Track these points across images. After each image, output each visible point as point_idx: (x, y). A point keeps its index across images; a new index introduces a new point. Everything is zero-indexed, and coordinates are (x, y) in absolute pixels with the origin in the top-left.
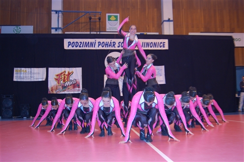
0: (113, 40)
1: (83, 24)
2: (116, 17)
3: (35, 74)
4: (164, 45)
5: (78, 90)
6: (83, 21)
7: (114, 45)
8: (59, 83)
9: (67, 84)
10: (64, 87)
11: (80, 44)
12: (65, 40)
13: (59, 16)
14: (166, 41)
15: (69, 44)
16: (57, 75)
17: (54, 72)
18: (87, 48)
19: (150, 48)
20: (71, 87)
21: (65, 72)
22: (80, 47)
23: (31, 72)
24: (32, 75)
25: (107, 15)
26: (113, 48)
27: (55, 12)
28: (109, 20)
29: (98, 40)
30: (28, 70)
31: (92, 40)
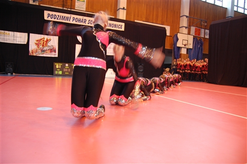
0: (85, 18)
3: (19, 38)
4: (121, 27)
5: (55, 55)
7: (85, 22)
8: (38, 47)
9: (45, 48)
10: (43, 51)
11: (57, 17)
12: (45, 11)
14: (123, 24)
15: (49, 15)
16: (37, 41)
17: (34, 37)
18: (64, 21)
19: (111, 28)
20: (49, 51)
21: (44, 38)
22: (57, 19)
23: (14, 35)
24: (15, 39)
26: (84, 24)
29: (73, 16)
30: (11, 33)
31: (68, 15)
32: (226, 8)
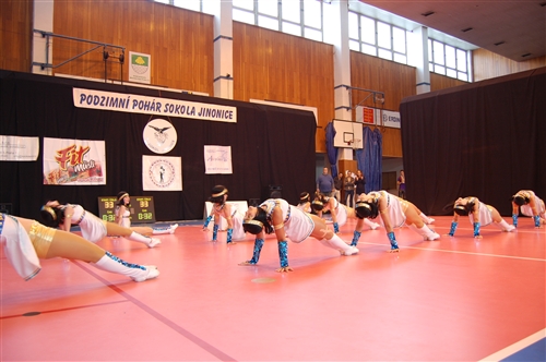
0: (158, 100)
1: (89, 64)
2: (146, 59)
3: (20, 148)
4: (230, 115)
5: (99, 180)
6: (89, 58)
7: (158, 108)
8: (63, 167)
9: (78, 168)
10: (74, 174)
11: (101, 100)
12: (75, 90)
13: (48, 43)
14: (234, 109)
15: (83, 97)
16: (60, 152)
17: (54, 145)
18: (114, 109)
19: (211, 118)
20: (86, 174)
21: (75, 146)
22: (102, 105)
23: (8, 143)
24: (12, 150)
25: (131, 53)
26: (157, 113)
27: (40, 35)
28: (134, 63)
29: (133, 97)
30: (3, 138)
31: (124, 96)
32: (415, 68)
